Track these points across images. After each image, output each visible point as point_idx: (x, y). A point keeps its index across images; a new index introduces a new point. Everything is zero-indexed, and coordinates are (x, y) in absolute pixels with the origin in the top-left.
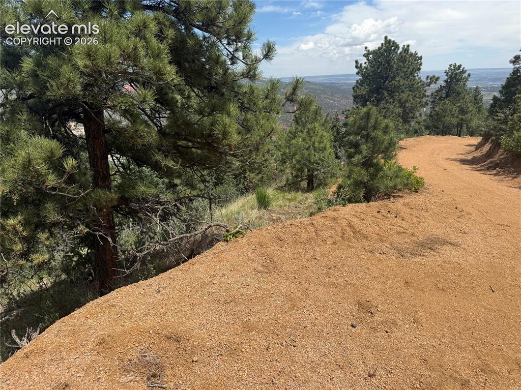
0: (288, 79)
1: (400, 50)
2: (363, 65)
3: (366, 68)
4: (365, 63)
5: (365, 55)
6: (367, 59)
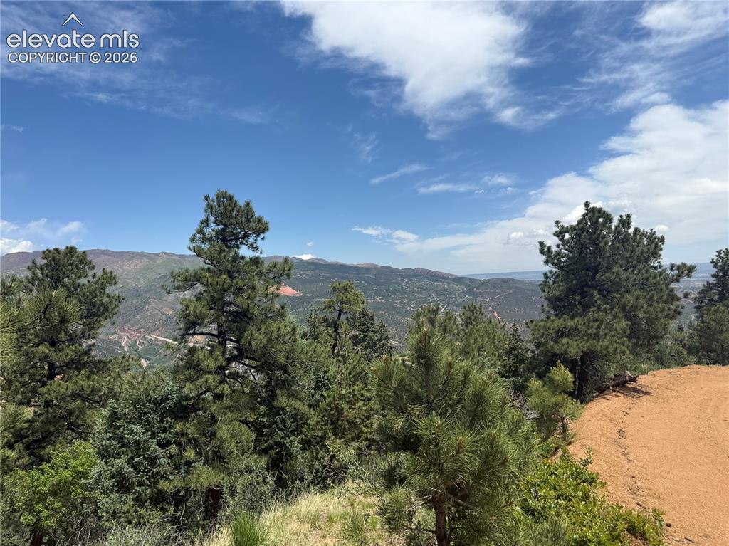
0: (482, 276)
1: (615, 222)
2: (554, 249)
3: (559, 253)
4: (558, 246)
5: (556, 234)
6: (561, 240)
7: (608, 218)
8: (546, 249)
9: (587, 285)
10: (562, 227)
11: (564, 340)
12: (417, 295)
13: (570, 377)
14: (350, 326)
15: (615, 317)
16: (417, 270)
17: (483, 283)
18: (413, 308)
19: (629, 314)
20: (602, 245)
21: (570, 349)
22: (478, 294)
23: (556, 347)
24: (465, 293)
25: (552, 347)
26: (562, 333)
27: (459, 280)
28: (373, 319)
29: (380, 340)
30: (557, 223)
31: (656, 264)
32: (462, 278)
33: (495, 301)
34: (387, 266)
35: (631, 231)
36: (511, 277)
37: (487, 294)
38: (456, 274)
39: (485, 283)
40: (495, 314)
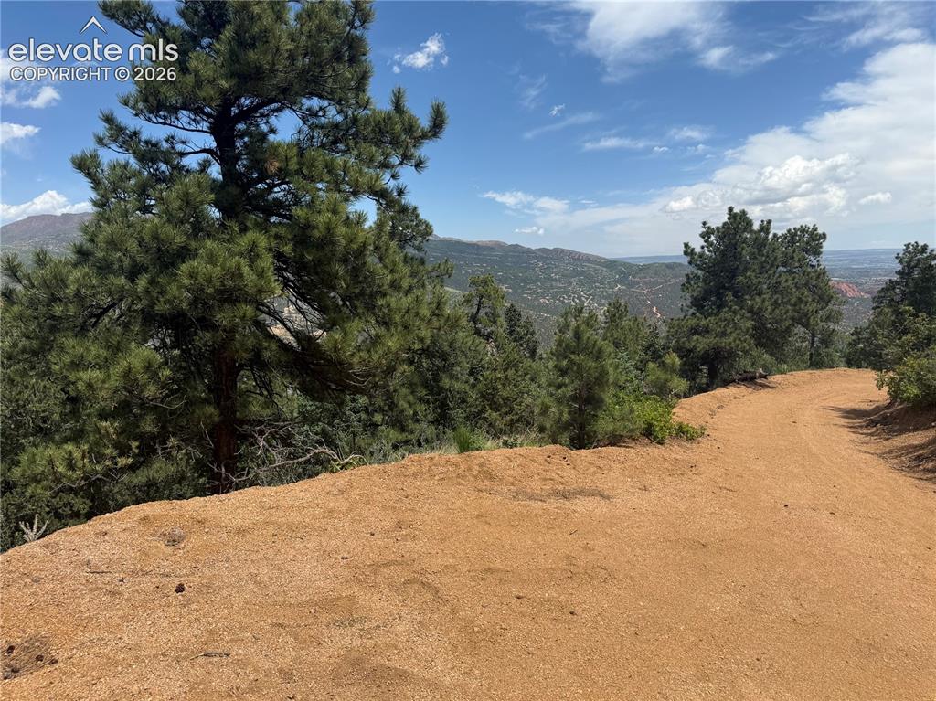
0: (641, 260)
1: (756, 227)
2: (698, 250)
3: (701, 255)
4: (702, 247)
5: (702, 235)
6: (705, 242)
7: (749, 223)
8: (689, 251)
9: (724, 287)
10: (709, 228)
11: (695, 337)
12: (554, 283)
13: (678, 361)
14: (490, 321)
15: (743, 316)
16: (556, 250)
17: (641, 270)
18: (548, 300)
19: (756, 314)
20: (739, 250)
21: (698, 345)
22: (632, 284)
23: (687, 343)
24: (617, 282)
25: (683, 343)
26: (694, 331)
27: (611, 264)
28: (520, 315)
29: (526, 335)
30: (704, 223)
31: (815, 263)
32: (615, 262)
33: (656, 293)
34: (517, 245)
35: (771, 236)
36: (678, 262)
37: (645, 283)
38: (607, 257)
39: (646, 267)
40: (655, 310)
